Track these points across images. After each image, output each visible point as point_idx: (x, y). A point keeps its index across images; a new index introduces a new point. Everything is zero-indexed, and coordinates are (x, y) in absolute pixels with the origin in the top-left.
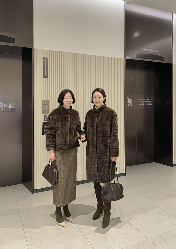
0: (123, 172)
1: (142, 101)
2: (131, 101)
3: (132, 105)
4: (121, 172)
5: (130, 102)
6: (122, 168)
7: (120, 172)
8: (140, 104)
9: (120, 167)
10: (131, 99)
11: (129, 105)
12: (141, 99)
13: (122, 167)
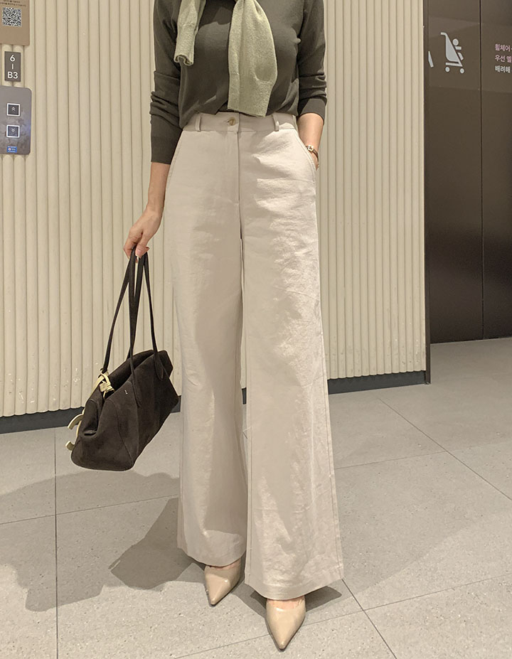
0: (417, 363)
1: (506, 53)
2: (457, 51)
3: (462, 71)
4: (406, 364)
5: (452, 54)
6: (410, 347)
7: (403, 365)
8: (497, 68)
9: (402, 339)
10: (456, 42)
11: (448, 69)
12: (503, 48)
13: (410, 341)
